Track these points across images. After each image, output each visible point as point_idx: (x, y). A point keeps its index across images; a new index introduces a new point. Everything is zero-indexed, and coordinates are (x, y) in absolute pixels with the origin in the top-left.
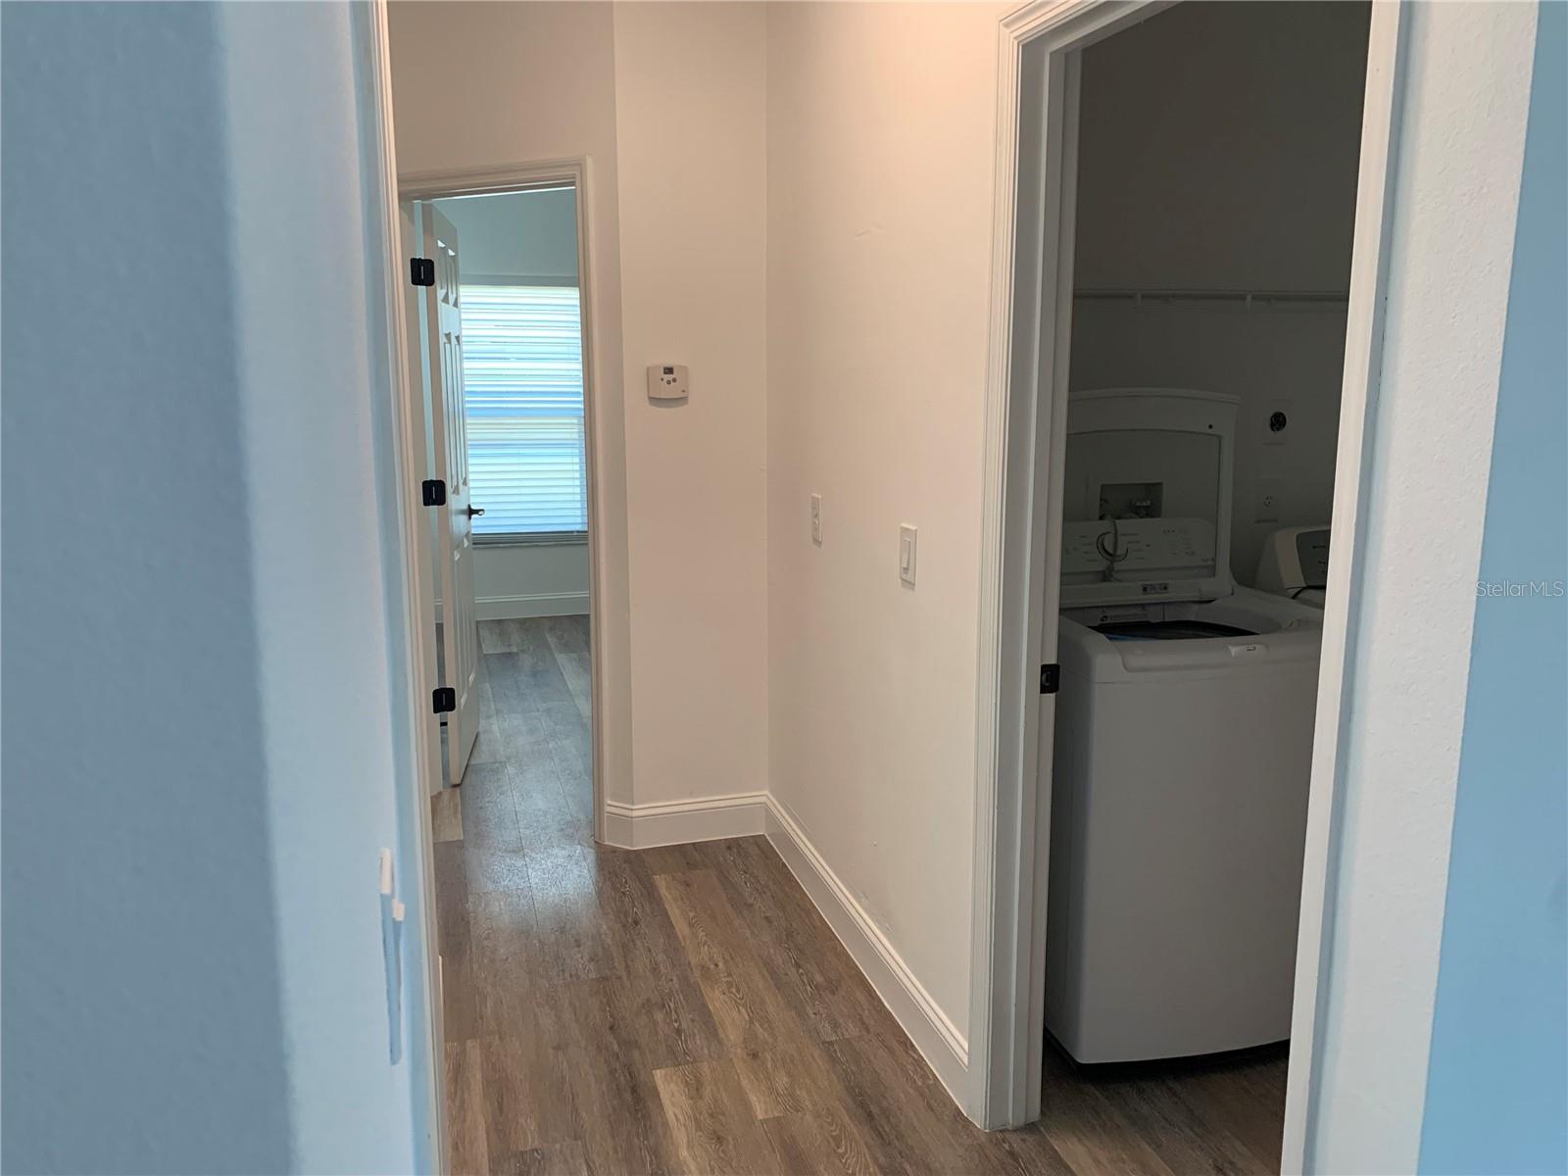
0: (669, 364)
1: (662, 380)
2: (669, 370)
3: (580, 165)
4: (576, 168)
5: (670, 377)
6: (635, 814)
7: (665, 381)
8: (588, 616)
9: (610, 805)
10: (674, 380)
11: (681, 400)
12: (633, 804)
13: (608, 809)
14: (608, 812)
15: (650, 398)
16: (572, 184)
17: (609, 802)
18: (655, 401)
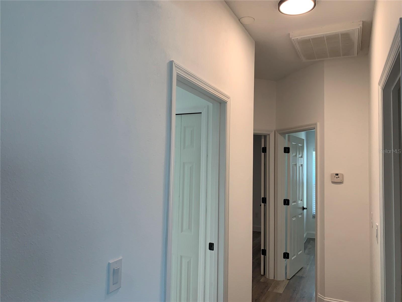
0: (337, 173)
1: (335, 177)
2: (337, 175)
3: (316, 124)
4: (315, 125)
5: (337, 176)
6: (325, 300)
7: (336, 177)
8: (315, 239)
9: (319, 295)
10: (339, 177)
11: (341, 183)
12: (325, 297)
13: (318, 296)
14: (318, 297)
15: (332, 182)
16: (315, 129)
17: (319, 294)
18: (333, 182)
